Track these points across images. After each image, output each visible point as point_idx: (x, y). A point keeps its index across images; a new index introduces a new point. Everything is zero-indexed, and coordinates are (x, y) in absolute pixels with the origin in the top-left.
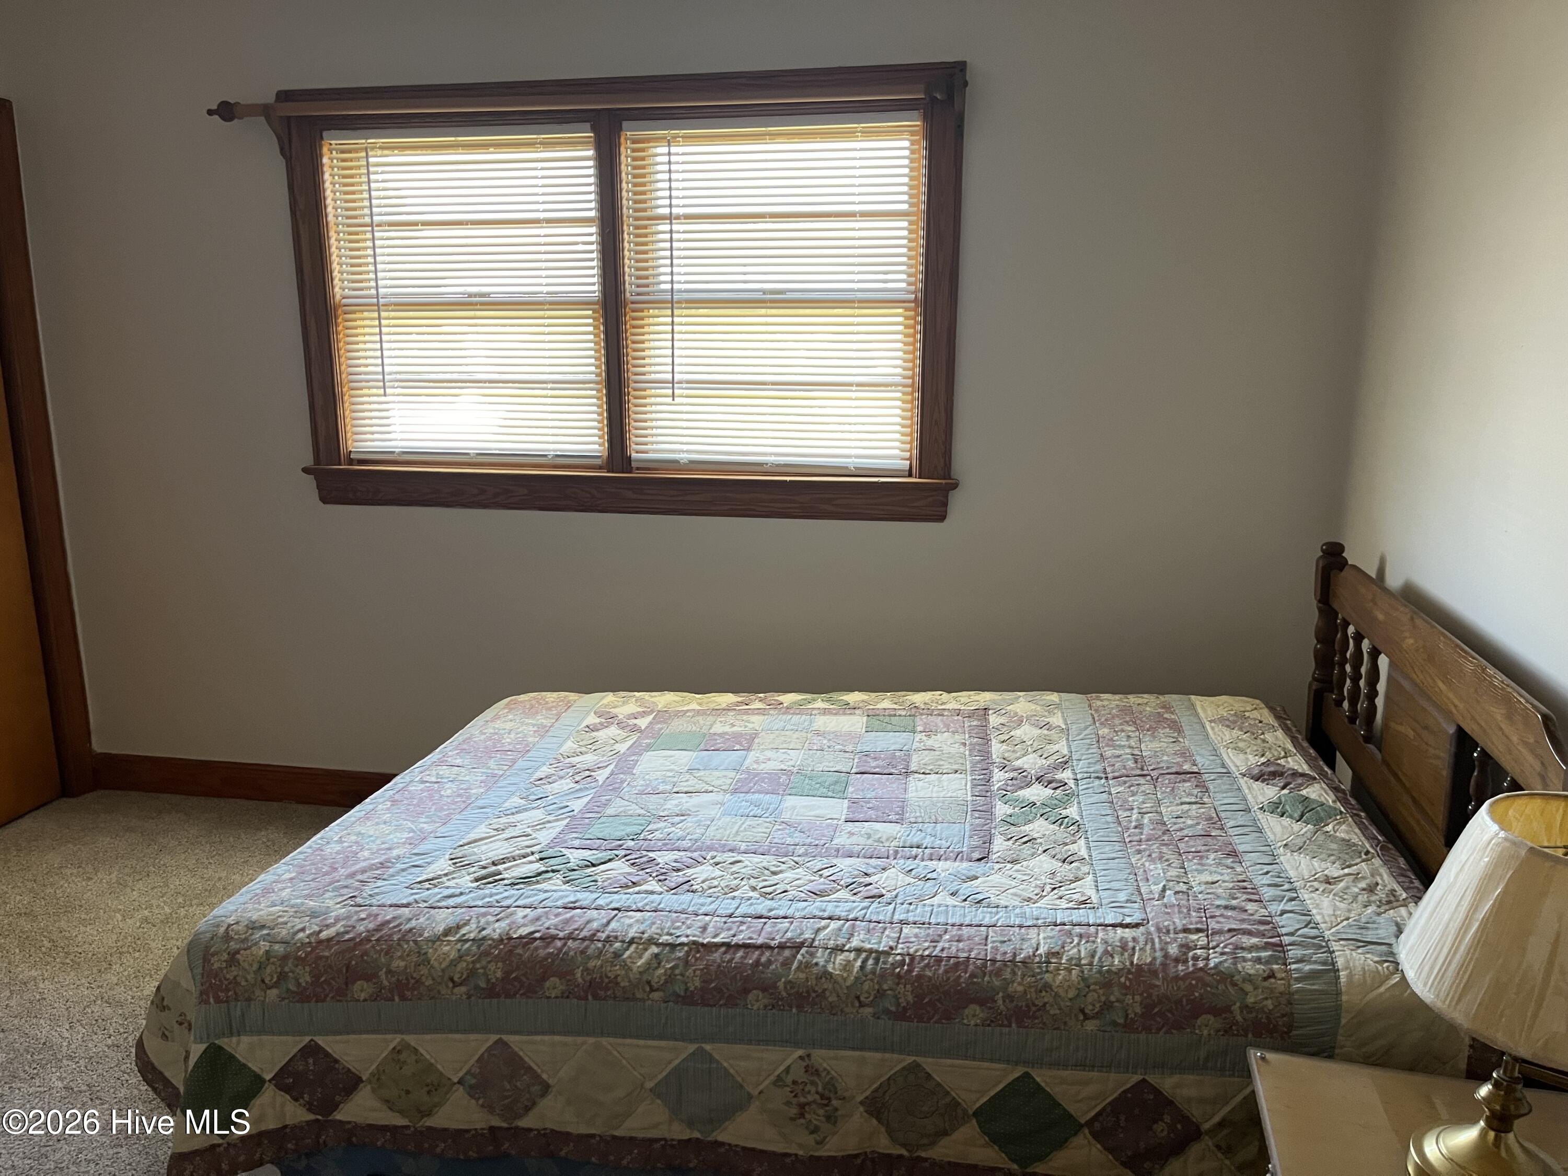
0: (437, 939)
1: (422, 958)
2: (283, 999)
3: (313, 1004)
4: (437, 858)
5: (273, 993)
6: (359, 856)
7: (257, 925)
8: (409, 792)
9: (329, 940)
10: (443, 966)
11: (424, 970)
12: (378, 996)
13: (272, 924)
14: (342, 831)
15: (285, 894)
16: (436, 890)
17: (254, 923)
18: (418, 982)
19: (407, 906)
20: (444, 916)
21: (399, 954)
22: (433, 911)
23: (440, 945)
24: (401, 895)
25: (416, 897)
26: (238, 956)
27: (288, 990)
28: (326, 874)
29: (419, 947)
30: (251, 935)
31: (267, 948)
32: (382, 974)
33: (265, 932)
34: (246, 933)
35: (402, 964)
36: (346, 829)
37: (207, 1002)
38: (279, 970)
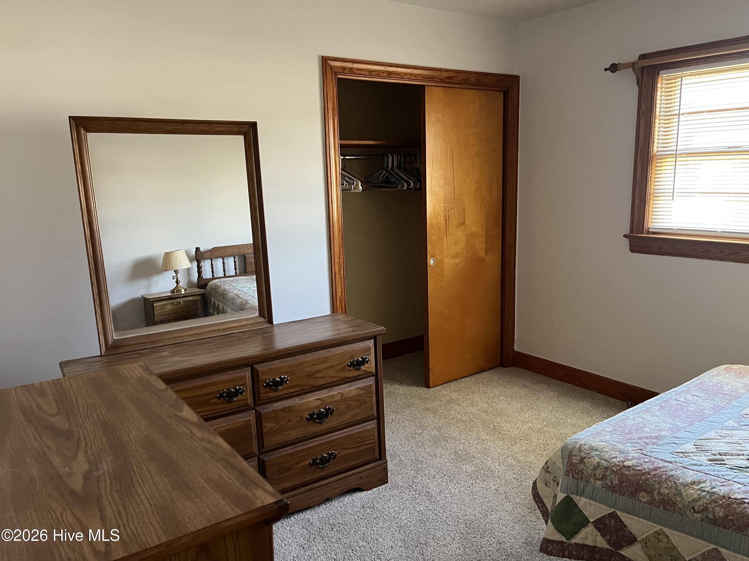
0: (686, 485)
1: (677, 492)
2: (603, 487)
3: (618, 495)
4: (687, 443)
5: (599, 483)
6: (644, 429)
7: (594, 448)
8: (670, 404)
9: (629, 467)
10: (689, 500)
11: (679, 499)
12: (651, 502)
13: (601, 451)
14: (634, 414)
15: (607, 437)
16: (686, 459)
17: (593, 447)
18: (675, 503)
19: (670, 462)
20: (691, 474)
21: (666, 486)
22: (684, 469)
23: (688, 489)
24: (667, 456)
25: (676, 459)
26: (584, 460)
27: (606, 484)
28: (627, 434)
29: (677, 486)
30: (591, 452)
31: (598, 461)
32: (656, 492)
33: (597, 453)
34: (589, 450)
35: (667, 491)
36: (637, 414)
37: (569, 476)
38: (603, 473)
